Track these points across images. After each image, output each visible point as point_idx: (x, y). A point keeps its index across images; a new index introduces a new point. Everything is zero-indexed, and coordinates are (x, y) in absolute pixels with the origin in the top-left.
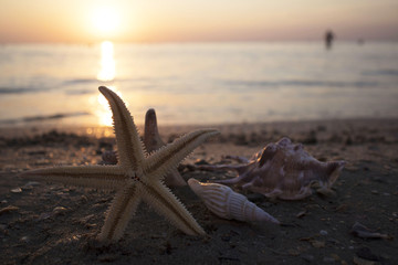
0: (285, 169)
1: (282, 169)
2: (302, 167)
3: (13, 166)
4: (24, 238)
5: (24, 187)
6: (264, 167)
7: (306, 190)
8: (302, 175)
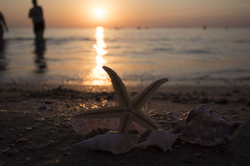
0: (203, 125)
1: (201, 125)
2: (215, 125)
3: (30, 112)
4: (28, 159)
5: (33, 126)
6: (189, 123)
7: (218, 140)
8: (215, 130)
